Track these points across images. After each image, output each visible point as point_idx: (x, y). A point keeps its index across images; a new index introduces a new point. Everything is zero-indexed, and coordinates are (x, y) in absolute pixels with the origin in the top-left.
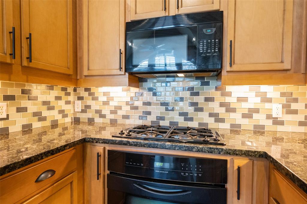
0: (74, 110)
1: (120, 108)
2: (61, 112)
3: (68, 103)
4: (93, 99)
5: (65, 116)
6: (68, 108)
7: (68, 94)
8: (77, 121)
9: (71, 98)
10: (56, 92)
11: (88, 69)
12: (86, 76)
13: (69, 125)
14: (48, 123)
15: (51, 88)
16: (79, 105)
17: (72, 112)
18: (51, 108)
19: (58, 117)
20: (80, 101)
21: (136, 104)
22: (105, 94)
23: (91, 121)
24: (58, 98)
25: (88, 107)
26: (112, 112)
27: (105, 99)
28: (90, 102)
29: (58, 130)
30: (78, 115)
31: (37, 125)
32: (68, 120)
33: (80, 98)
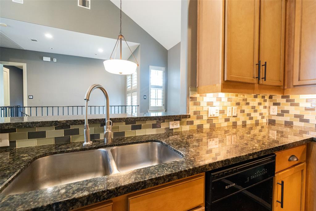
0: (269, 113)
2: (261, 114)
3: (265, 107)
4: (291, 105)
5: (263, 118)
6: (265, 111)
7: (265, 101)
8: (272, 122)
9: (267, 104)
10: (258, 100)
11: (299, 80)
13: (264, 125)
14: (253, 122)
15: (256, 97)
16: (275, 110)
17: (267, 115)
18: (256, 111)
19: (259, 118)
20: (276, 107)
22: (307, 101)
23: (289, 124)
24: (260, 104)
25: (287, 112)
27: (308, 105)
28: (287, 107)
29: (259, 128)
30: (273, 118)
31: (249, 122)
32: (265, 121)
33: (275, 104)
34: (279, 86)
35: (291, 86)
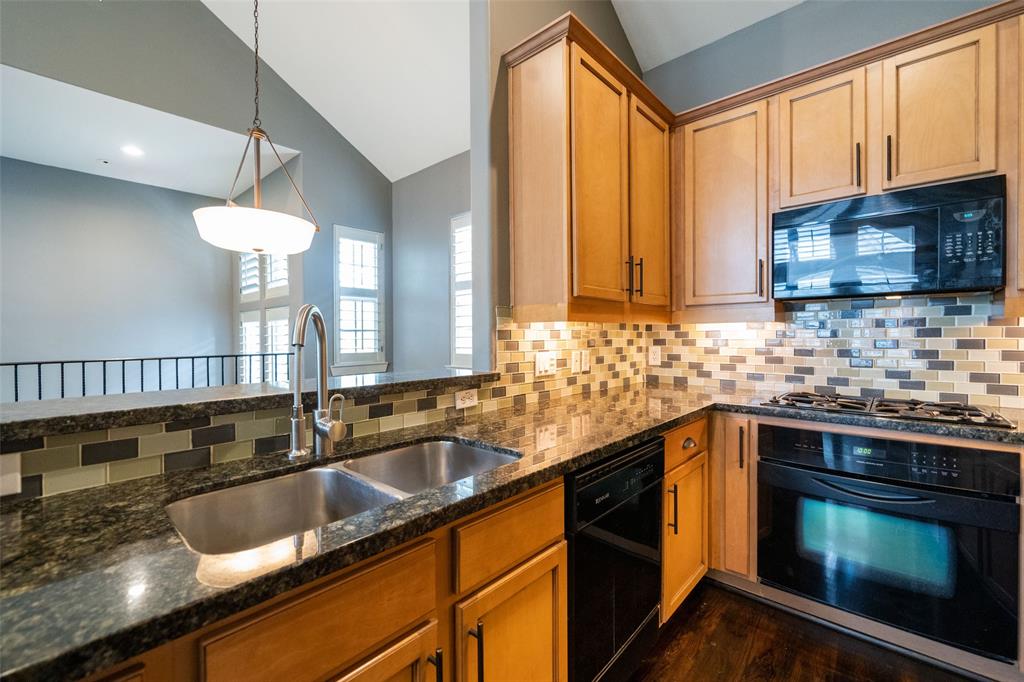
0: (647, 362)
1: (743, 360)
2: (633, 365)
3: (640, 349)
4: (685, 343)
5: (636, 372)
6: (639, 358)
7: (639, 335)
8: (652, 382)
9: (642, 342)
10: (628, 334)
11: (694, 295)
12: (687, 306)
13: (639, 388)
14: (620, 382)
15: (623, 327)
16: (656, 355)
17: (644, 365)
18: (623, 359)
19: (630, 373)
20: (659, 348)
21: (778, 352)
22: (708, 334)
23: (680, 383)
24: (630, 342)
25: (677, 358)
26: (723, 367)
27: (709, 343)
28: (678, 348)
29: (630, 395)
30: (655, 372)
31: (612, 384)
32: (640, 379)
33: (658, 342)
34: (663, 307)
35: (683, 308)
